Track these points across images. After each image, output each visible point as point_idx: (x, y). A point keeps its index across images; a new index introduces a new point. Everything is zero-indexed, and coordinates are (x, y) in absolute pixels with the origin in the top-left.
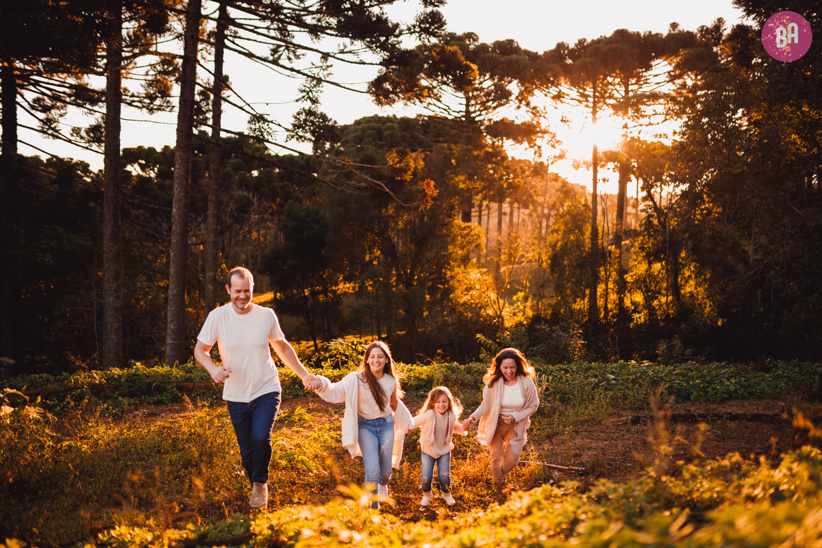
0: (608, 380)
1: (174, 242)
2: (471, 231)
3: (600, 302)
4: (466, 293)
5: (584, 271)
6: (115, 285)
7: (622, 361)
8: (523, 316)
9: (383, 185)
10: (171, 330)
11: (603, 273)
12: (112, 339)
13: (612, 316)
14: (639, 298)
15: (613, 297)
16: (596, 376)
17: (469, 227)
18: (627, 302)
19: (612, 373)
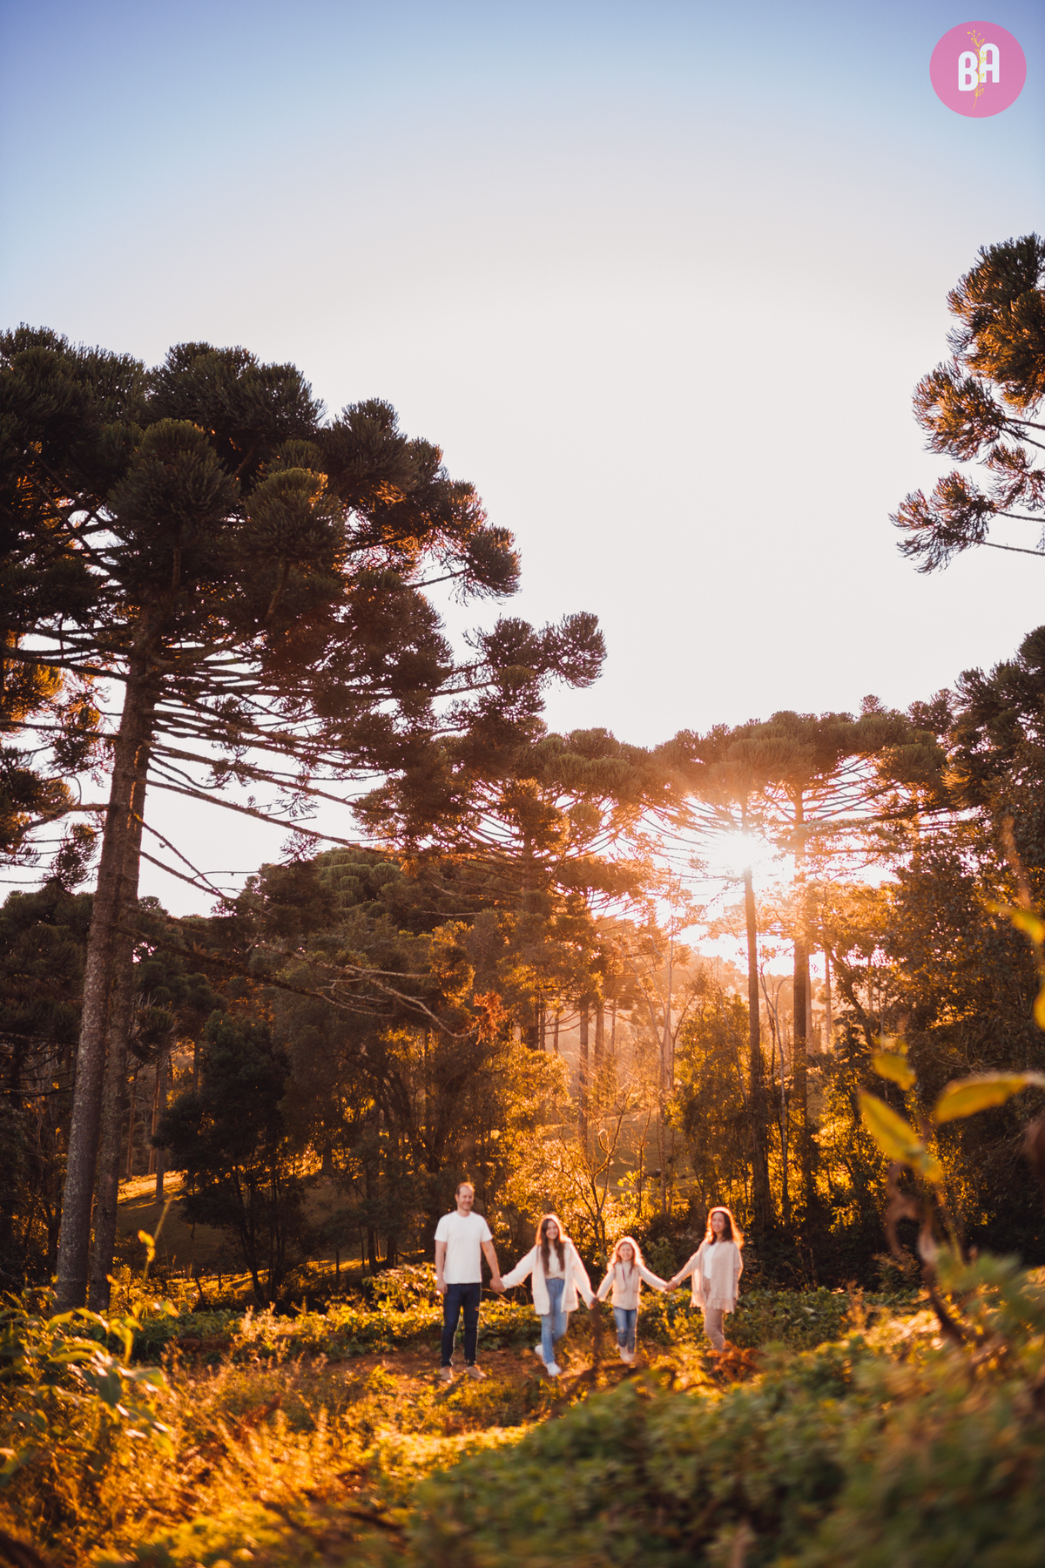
0: (805, 1315)
2: (546, 1064)
3: (776, 1187)
4: (535, 1175)
5: (743, 1131)
7: (823, 1288)
8: (637, 1216)
9: (422, 1005)
10: (66, 1257)
11: (776, 1134)
13: (797, 1212)
14: (842, 1178)
15: (796, 1176)
16: (787, 1311)
17: (541, 1058)
18: (823, 1186)
19: (811, 1306)
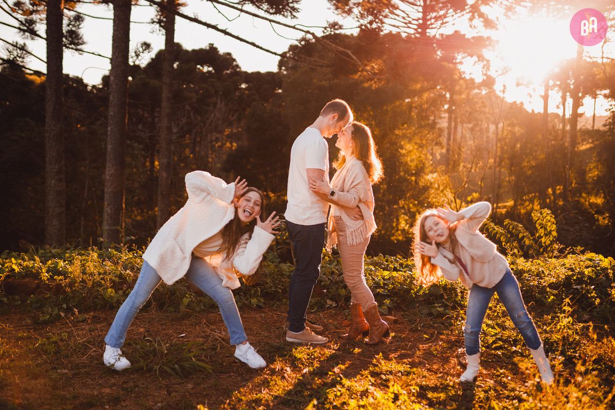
1: (111, 115)
6: (57, 167)
10: (108, 214)
12: (54, 225)
